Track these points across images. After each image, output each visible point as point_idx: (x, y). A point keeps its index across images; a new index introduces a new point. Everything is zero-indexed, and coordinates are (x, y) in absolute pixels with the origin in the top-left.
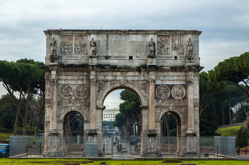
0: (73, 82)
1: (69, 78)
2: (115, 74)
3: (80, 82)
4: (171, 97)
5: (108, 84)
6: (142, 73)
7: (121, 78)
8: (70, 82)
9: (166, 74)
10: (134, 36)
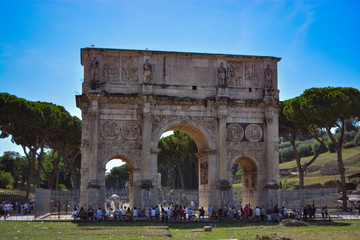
0: (119, 118)
1: (115, 111)
2: (174, 107)
3: (129, 118)
4: (245, 139)
5: (166, 121)
6: (209, 108)
7: (182, 113)
8: (116, 118)
9: (238, 109)
10: (199, 60)
